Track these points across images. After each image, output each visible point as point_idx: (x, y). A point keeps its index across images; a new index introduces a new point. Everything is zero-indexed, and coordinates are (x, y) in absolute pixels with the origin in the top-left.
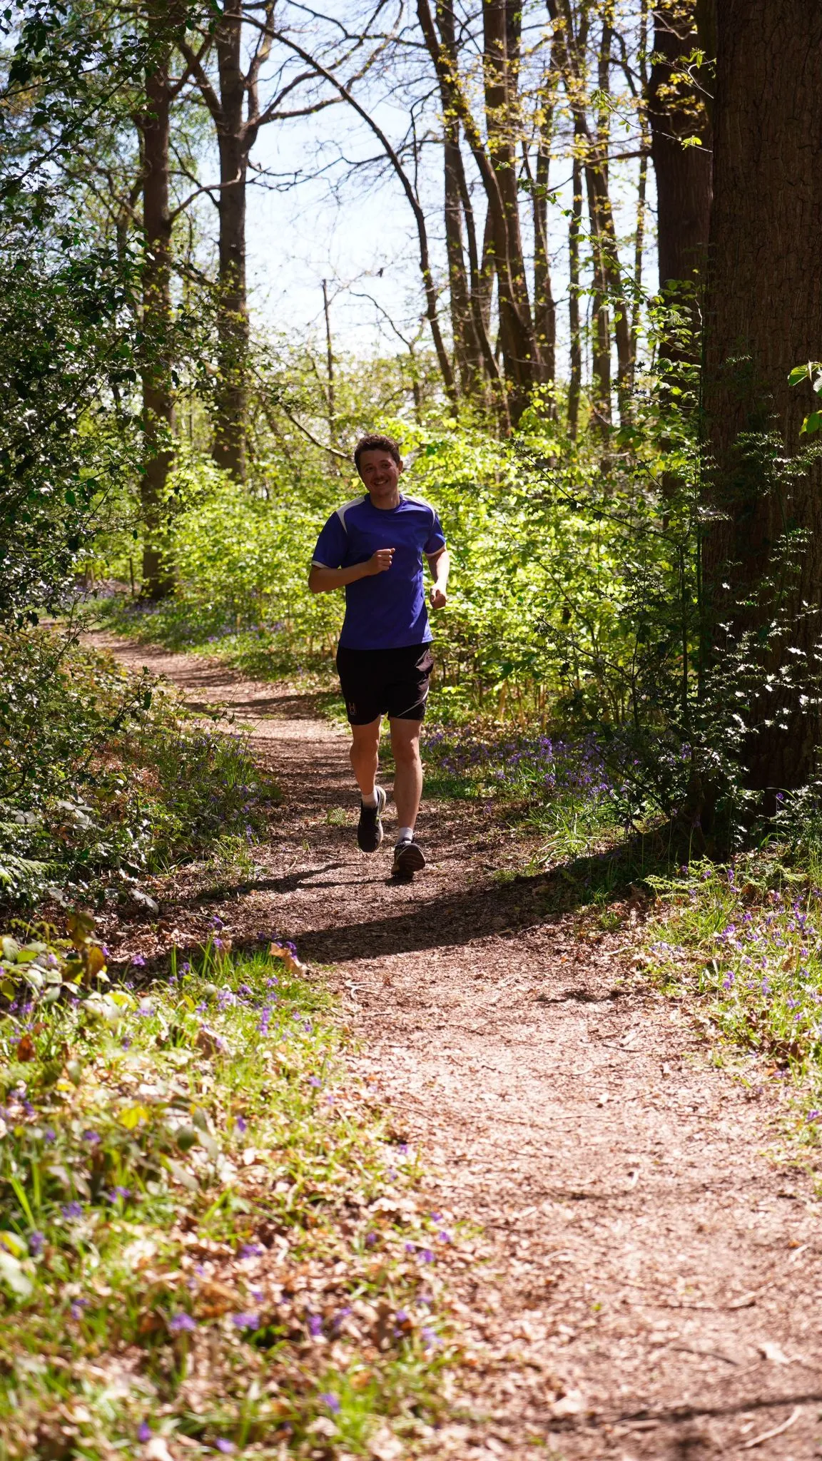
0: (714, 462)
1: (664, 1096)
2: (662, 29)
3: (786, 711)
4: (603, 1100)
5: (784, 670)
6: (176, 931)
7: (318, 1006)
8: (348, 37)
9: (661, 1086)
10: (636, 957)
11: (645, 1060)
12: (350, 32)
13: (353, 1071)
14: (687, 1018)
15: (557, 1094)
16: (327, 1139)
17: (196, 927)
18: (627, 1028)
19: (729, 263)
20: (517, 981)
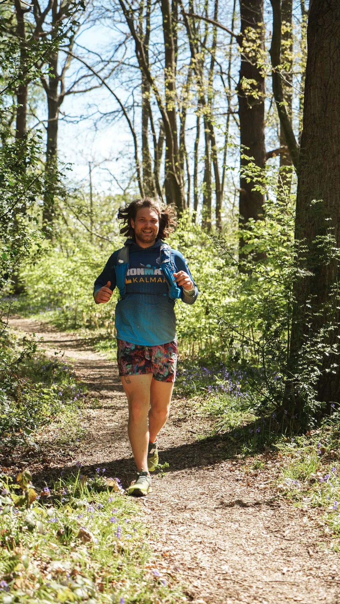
0: (307, 248)
1: (314, 569)
2: (245, 61)
3: (335, 365)
4: (285, 571)
5: (335, 346)
6: (52, 463)
7: (131, 511)
8: (102, 61)
9: (310, 562)
10: (279, 486)
11: (298, 546)
12: (103, 59)
13: (155, 551)
14: (312, 522)
15: (259, 566)
16: (157, 599)
17: (60, 460)
18: (284, 526)
19: (311, 158)
20: (222, 497)
